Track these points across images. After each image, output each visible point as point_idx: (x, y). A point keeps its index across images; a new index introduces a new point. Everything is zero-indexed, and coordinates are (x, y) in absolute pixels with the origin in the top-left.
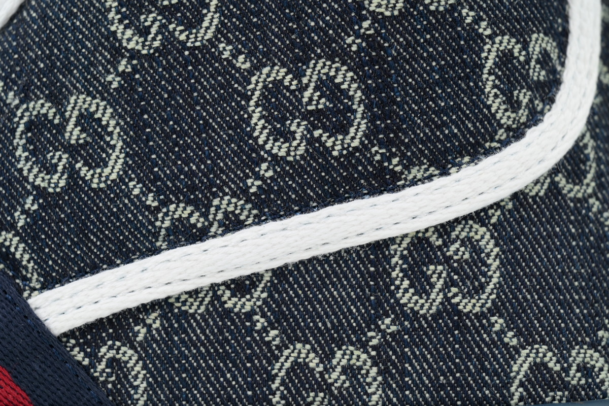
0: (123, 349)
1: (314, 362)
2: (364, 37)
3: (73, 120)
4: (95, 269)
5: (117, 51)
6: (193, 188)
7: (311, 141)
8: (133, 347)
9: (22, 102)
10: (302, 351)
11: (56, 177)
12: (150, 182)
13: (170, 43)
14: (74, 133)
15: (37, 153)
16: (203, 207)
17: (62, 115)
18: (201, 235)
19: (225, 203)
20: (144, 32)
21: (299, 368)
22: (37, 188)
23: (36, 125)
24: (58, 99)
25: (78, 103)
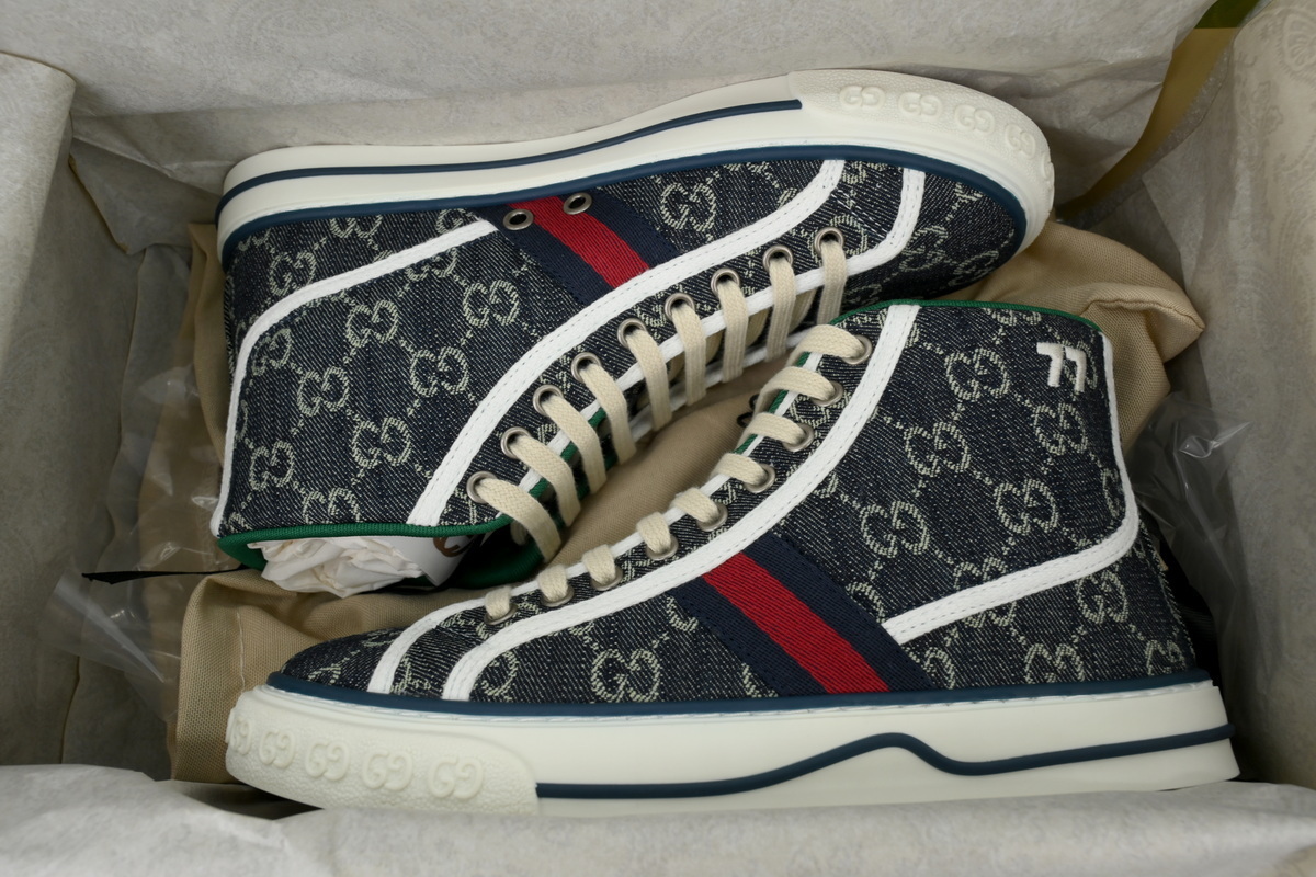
0: (940, 652)
1: (1046, 654)
2: (1050, 467)
3: (895, 516)
4: (919, 604)
5: (916, 476)
6: (972, 553)
7: (1033, 524)
8: (944, 651)
9: (862, 506)
10: (1038, 649)
11: (891, 549)
12: (948, 550)
13: (945, 473)
14: (897, 523)
15: (877, 535)
16: (979, 563)
17: (889, 513)
18: (979, 581)
19: (991, 561)
20: (929, 465)
21: (1039, 658)
22: (880, 556)
23: (873, 519)
24: (885, 504)
25: (897, 506)
